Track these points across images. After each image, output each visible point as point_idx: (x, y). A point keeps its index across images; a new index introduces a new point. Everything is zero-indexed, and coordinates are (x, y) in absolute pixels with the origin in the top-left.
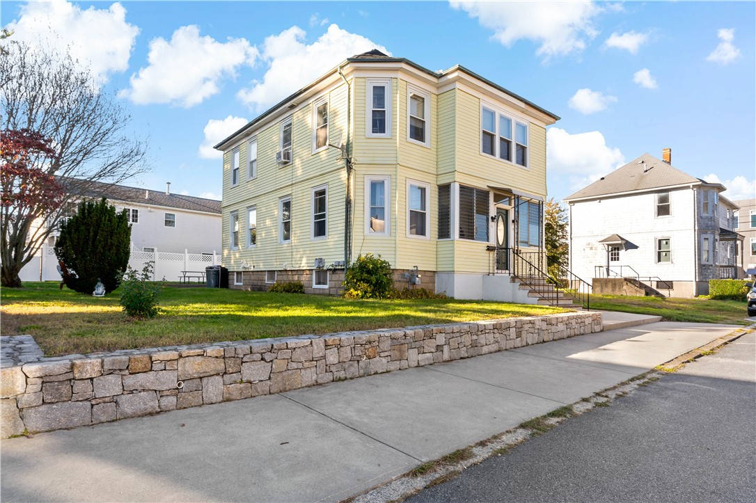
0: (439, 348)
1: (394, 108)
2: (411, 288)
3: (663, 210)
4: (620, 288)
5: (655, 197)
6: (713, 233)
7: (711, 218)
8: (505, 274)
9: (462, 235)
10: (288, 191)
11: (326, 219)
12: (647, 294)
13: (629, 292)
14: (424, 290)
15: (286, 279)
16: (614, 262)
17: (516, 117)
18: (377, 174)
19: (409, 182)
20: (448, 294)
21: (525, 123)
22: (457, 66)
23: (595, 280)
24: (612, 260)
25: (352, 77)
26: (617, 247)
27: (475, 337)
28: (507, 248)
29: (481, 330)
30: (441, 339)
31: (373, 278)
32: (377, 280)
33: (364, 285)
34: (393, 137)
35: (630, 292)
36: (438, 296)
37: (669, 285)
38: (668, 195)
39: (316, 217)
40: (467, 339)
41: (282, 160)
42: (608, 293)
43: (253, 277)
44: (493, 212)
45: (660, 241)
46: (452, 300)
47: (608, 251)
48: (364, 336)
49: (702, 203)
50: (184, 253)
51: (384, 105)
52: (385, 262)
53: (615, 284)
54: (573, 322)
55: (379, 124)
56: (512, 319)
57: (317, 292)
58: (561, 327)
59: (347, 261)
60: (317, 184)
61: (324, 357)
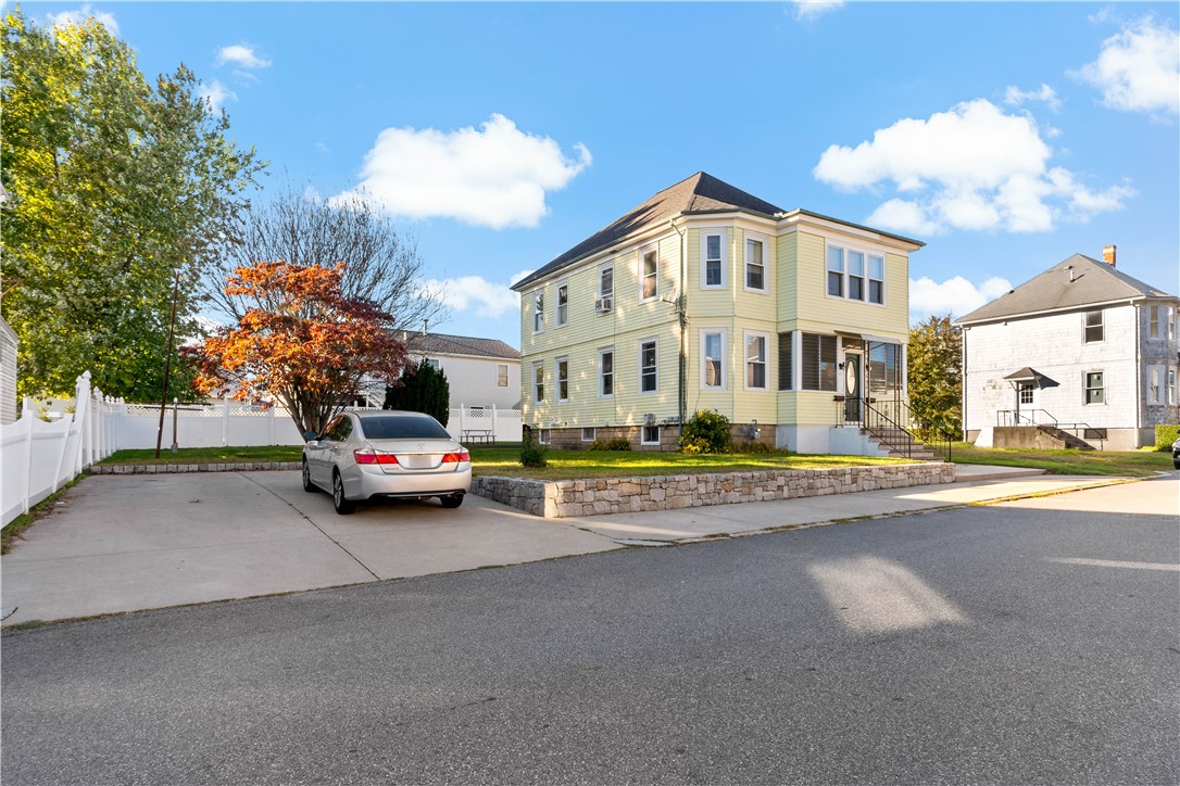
0: (780, 488)
1: (730, 258)
2: (749, 443)
3: (1094, 333)
4: (1031, 440)
5: (1083, 316)
6: (1166, 364)
7: (1162, 343)
8: (854, 426)
9: (805, 387)
10: (610, 342)
11: (657, 373)
12: (1068, 446)
13: (1042, 444)
14: (763, 445)
15: (608, 437)
16: (1025, 404)
17: (870, 250)
18: (713, 327)
19: (747, 333)
20: (790, 449)
21: (881, 255)
22: (798, 211)
23: (997, 430)
24: (1023, 402)
25: (685, 227)
26: (1031, 383)
27: (811, 481)
28: (858, 398)
29: (818, 475)
30: (781, 481)
31: (712, 433)
32: (716, 435)
33: (703, 441)
34: (729, 288)
35: (1046, 444)
36: (779, 450)
37: (1101, 434)
38: (1101, 314)
39: (645, 371)
40: (804, 482)
41: (604, 309)
42: (1015, 446)
43: (564, 435)
44: (841, 358)
45: (1089, 375)
46: (795, 454)
47: (1018, 391)
48: (723, 476)
49: (1148, 324)
50: (460, 408)
51: (719, 254)
52: (722, 417)
53: (1024, 434)
54: (917, 472)
55: (714, 274)
56: (847, 468)
57: (647, 448)
58: (901, 476)
59: (682, 416)
60: (647, 336)
61: (697, 489)
